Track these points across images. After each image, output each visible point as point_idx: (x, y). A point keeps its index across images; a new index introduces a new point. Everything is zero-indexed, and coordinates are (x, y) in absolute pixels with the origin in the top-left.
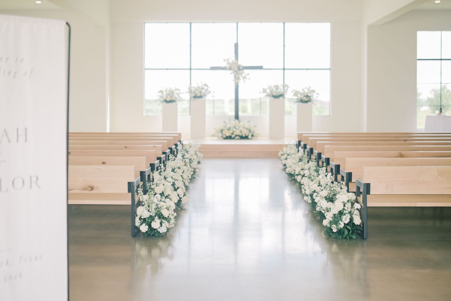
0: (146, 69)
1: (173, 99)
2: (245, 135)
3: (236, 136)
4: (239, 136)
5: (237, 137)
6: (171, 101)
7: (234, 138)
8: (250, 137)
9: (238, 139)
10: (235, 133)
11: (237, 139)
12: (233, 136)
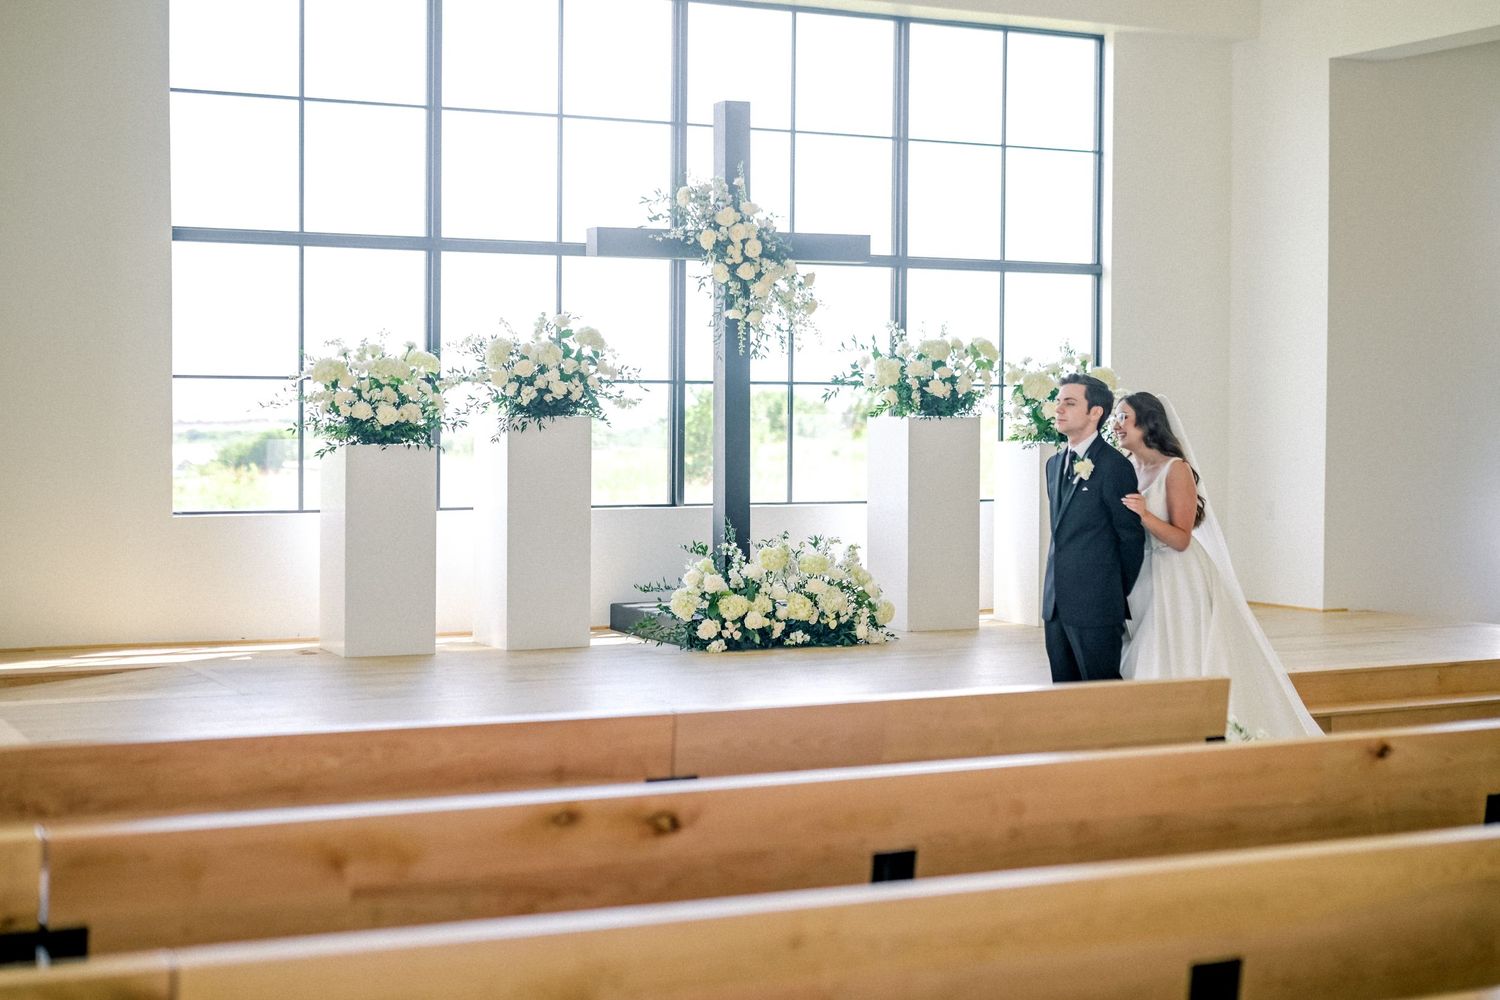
0: (179, 234)
1: (412, 414)
2: (838, 616)
3: (791, 626)
4: (804, 626)
5: (798, 636)
6: (399, 433)
7: (779, 643)
8: (861, 631)
9: (804, 645)
10: (781, 613)
11: (797, 646)
12: (778, 629)
